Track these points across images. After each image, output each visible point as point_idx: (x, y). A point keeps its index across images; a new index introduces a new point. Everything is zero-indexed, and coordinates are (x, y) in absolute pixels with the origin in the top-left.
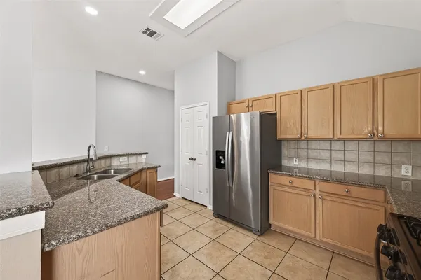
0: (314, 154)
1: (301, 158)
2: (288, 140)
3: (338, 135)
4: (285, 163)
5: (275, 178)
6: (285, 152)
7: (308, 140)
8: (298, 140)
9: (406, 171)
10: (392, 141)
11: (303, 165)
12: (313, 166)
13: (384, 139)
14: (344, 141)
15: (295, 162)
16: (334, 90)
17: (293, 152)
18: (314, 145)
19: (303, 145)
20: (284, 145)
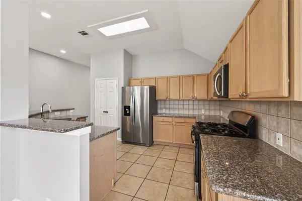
0: (172, 106)
1: (166, 108)
2: (161, 100)
3: (181, 98)
4: (159, 111)
5: (155, 118)
6: (159, 106)
7: (170, 100)
8: (165, 100)
9: (203, 112)
10: (199, 100)
11: (167, 112)
12: (172, 112)
13: (196, 100)
14: (183, 100)
15: (164, 111)
16: (180, 78)
17: (163, 106)
18: (172, 102)
19: (167, 102)
20: (159, 102)
